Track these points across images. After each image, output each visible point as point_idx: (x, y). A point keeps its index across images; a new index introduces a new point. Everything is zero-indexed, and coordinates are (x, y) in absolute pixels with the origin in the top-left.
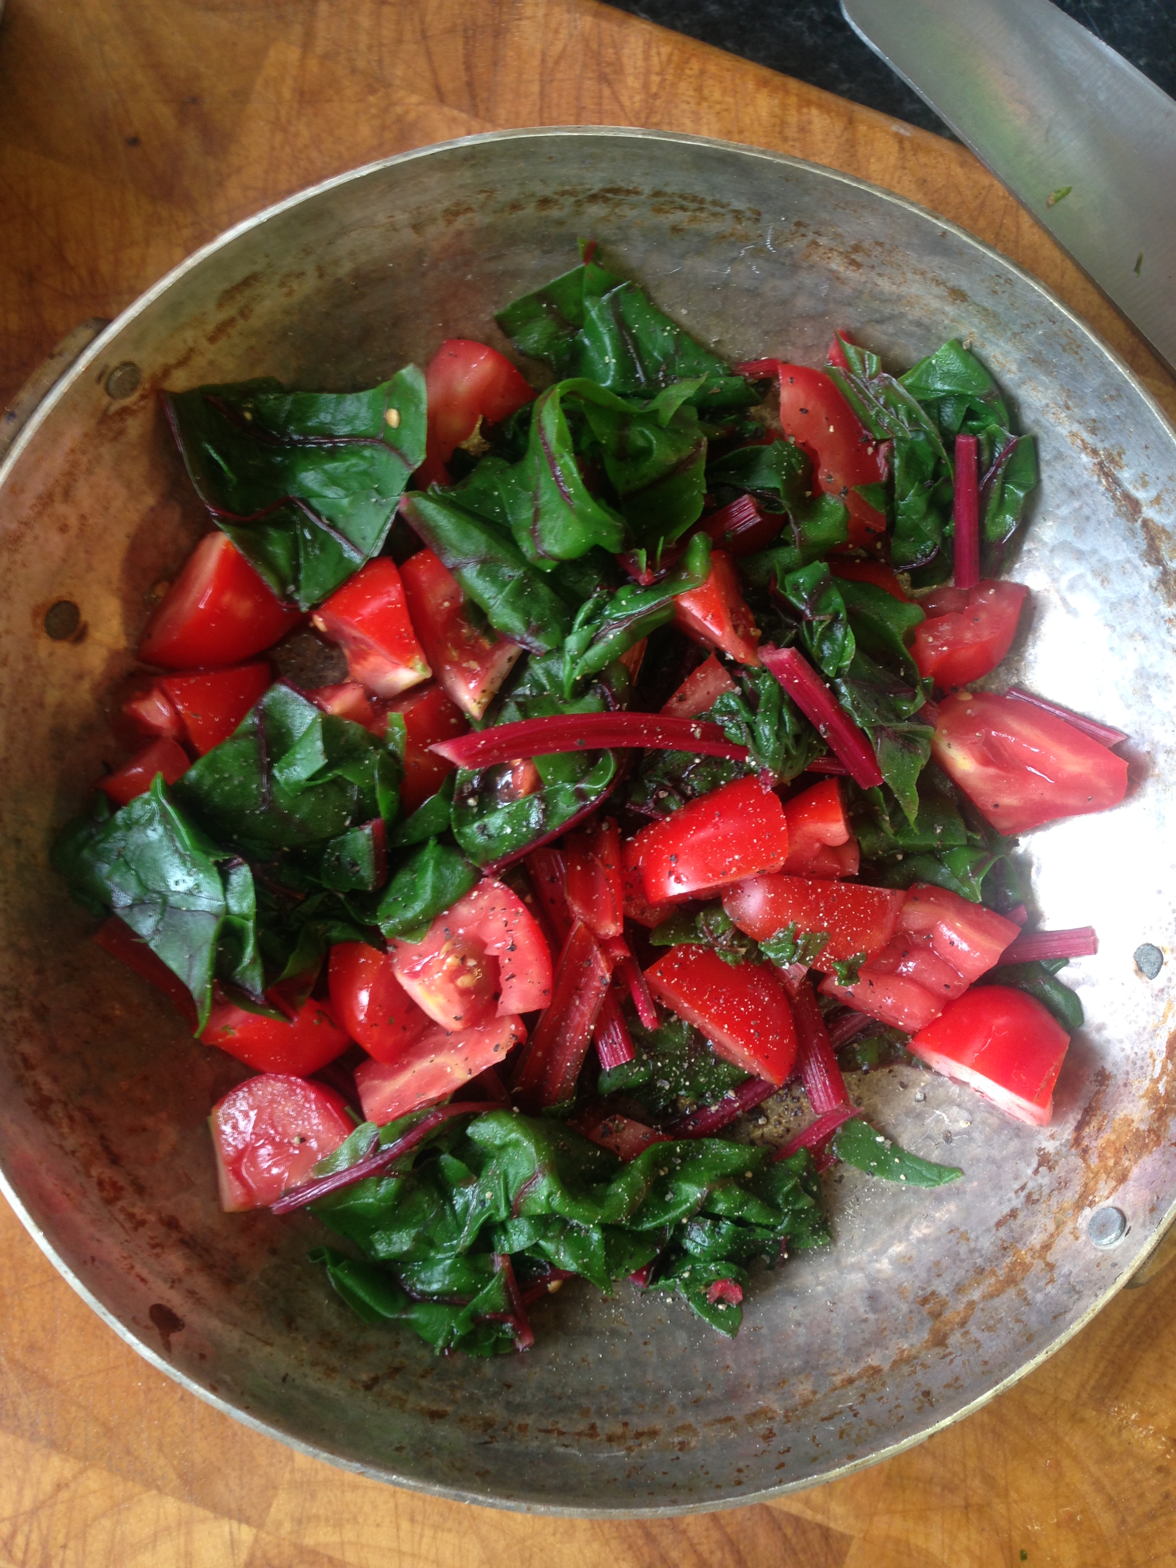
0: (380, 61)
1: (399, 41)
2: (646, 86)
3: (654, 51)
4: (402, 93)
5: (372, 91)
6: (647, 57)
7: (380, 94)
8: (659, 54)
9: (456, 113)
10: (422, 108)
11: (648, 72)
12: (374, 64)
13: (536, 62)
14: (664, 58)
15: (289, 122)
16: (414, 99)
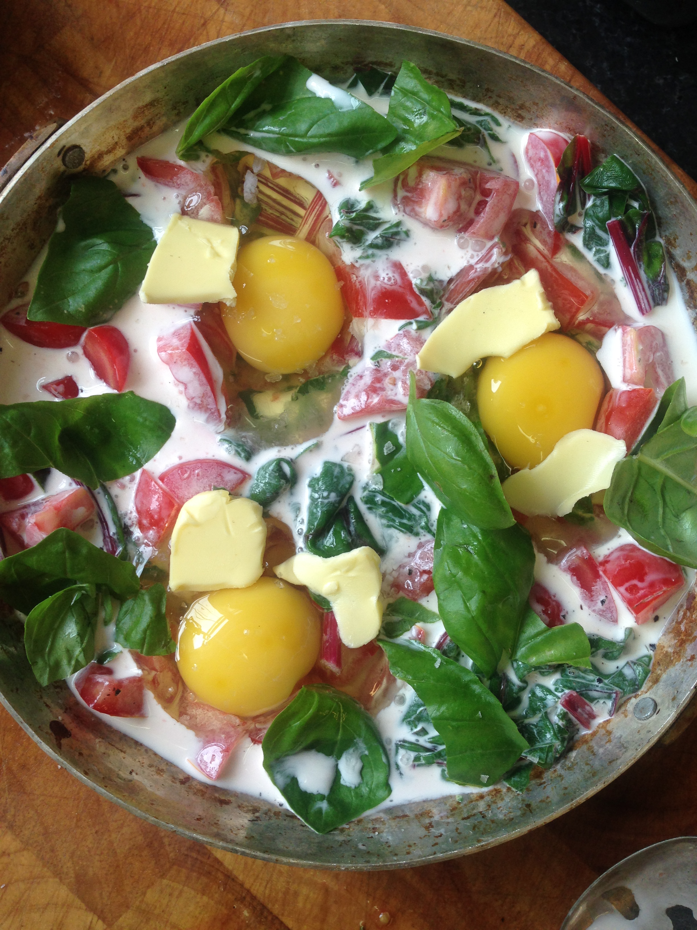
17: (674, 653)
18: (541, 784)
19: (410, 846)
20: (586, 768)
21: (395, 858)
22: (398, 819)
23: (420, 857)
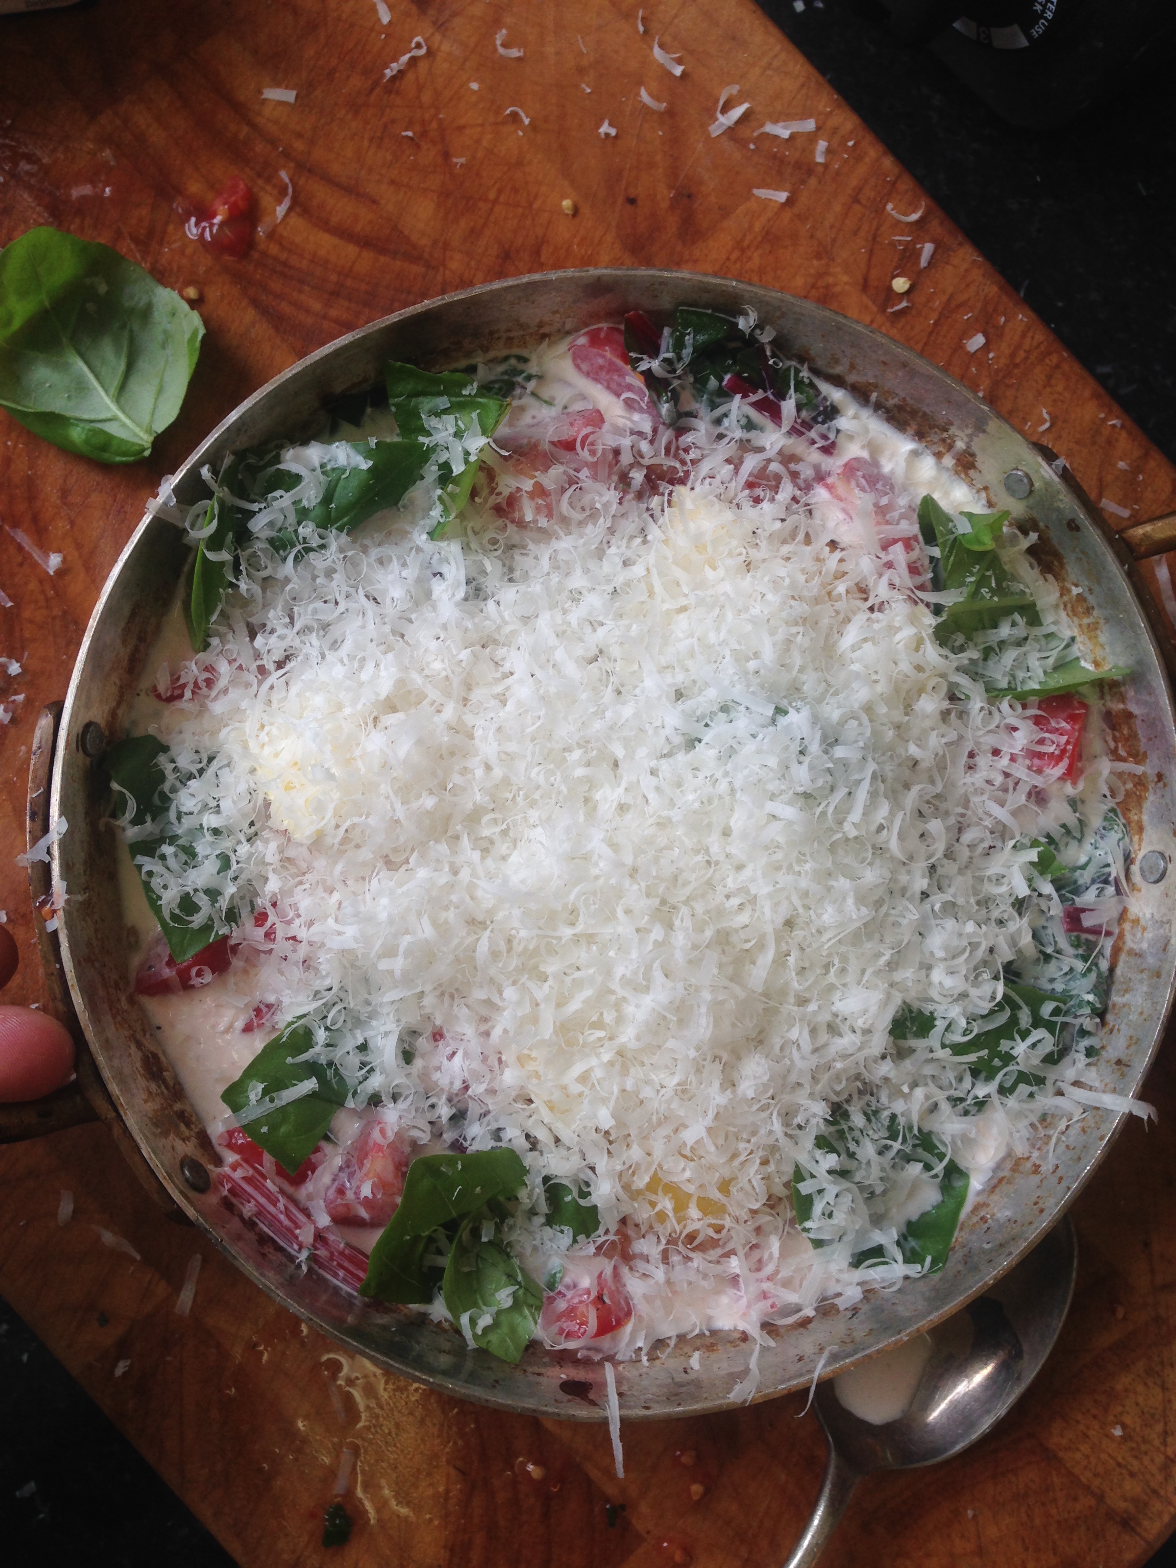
0: (834, 240)
1: (855, 233)
2: (1013, 355)
3: (1030, 334)
4: (838, 269)
5: (818, 256)
6: (1024, 335)
7: (823, 262)
8: (1033, 338)
9: (870, 303)
10: (847, 287)
11: (1018, 347)
12: (829, 239)
13: (944, 298)
14: (1035, 343)
15: (749, 247)
16: (845, 278)
17: (1135, 786)
18: (1111, 1031)
19: (1036, 1204)
20: (1145, 976)
21: (1034, 1226)
22: (997, 1190)
23: (1057, 1205)
